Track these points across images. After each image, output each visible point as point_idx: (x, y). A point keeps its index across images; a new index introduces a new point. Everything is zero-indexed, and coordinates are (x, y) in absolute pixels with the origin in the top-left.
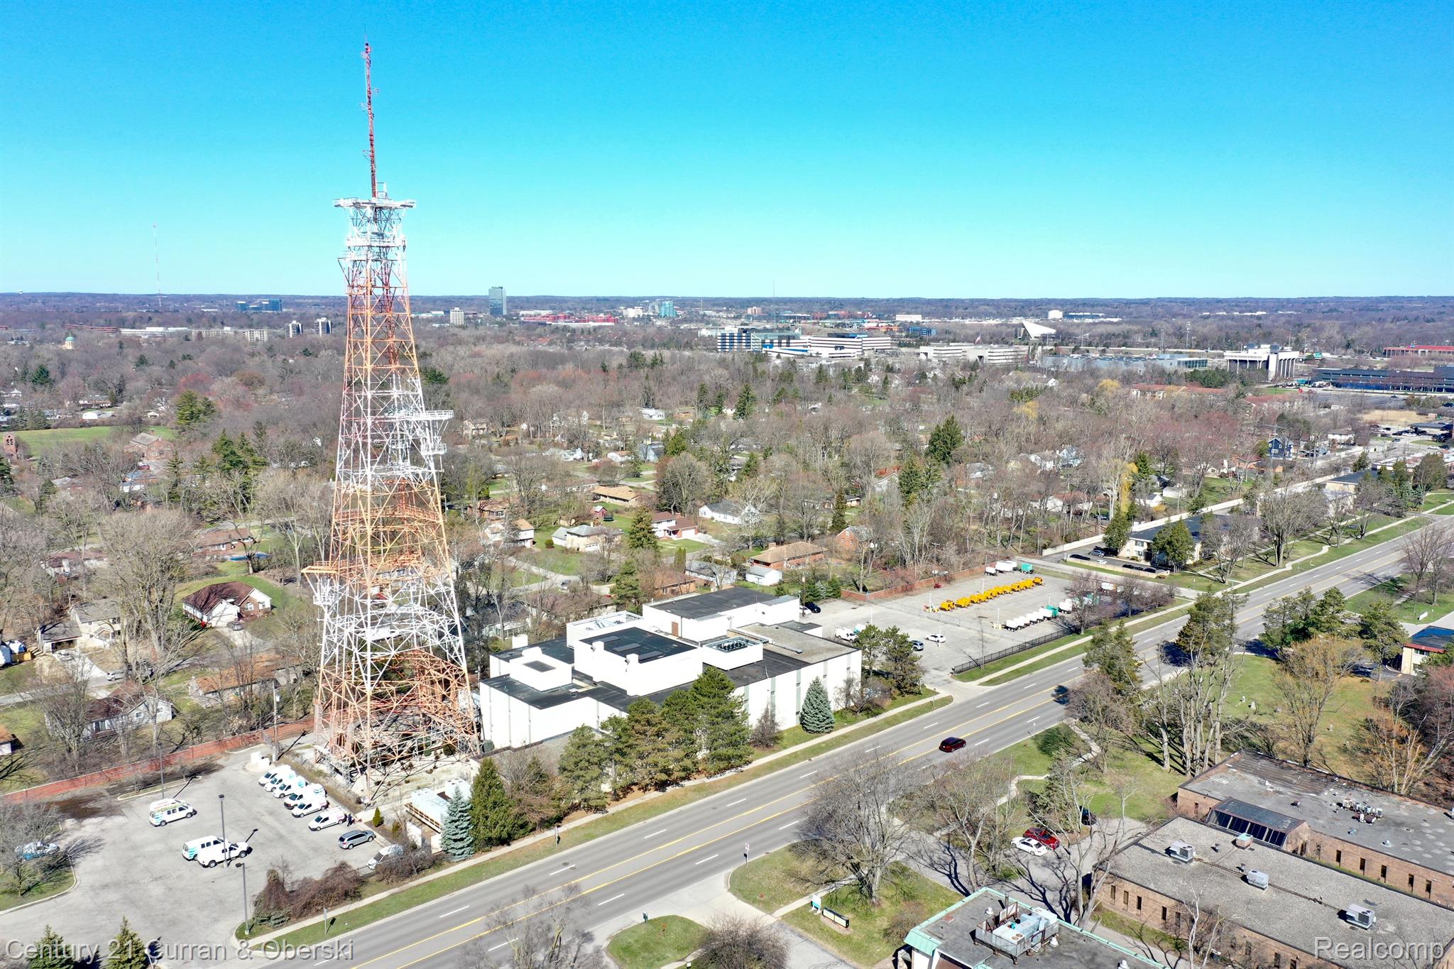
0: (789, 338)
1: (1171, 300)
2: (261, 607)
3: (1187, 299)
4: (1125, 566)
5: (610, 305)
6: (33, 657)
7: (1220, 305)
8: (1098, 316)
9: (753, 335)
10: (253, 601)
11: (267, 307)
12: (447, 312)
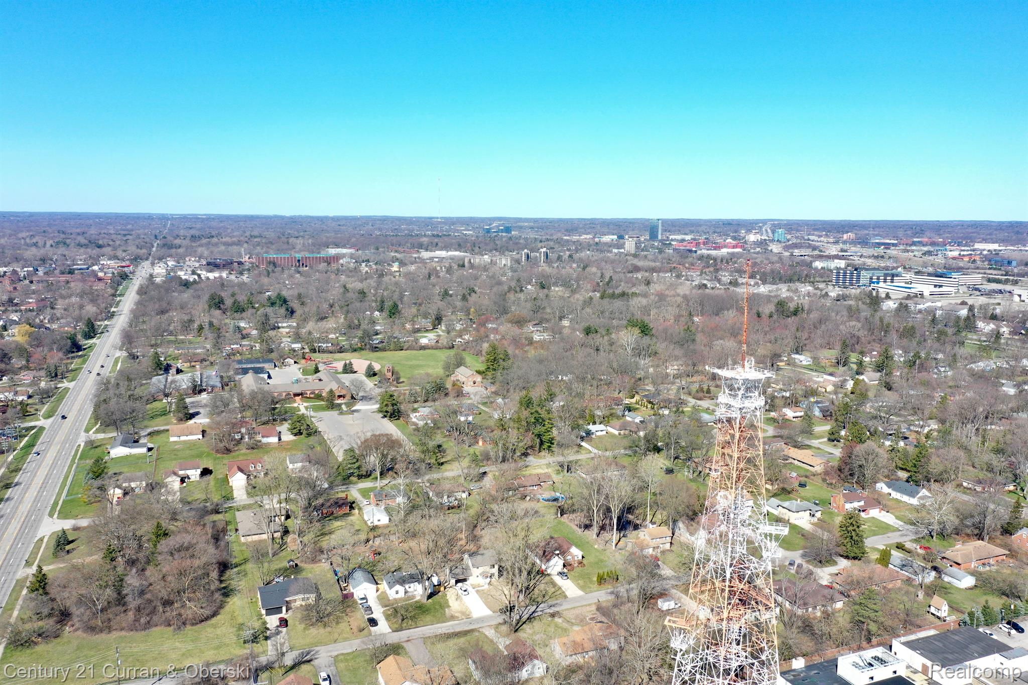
0: (893, 276)
2: (576, 559)
5: (732, 228)
6: (445, 588)
9: (863, 273)
10: (571, 555)
11: (502, 231)
12: (621, 237)
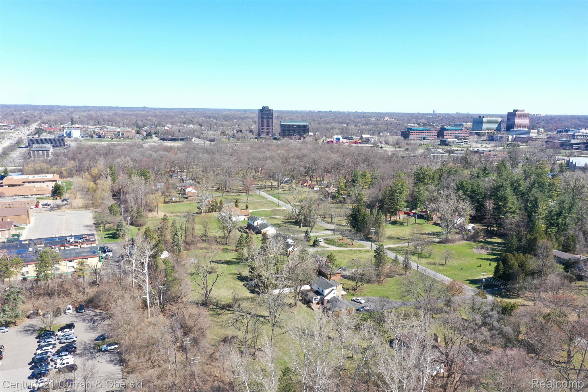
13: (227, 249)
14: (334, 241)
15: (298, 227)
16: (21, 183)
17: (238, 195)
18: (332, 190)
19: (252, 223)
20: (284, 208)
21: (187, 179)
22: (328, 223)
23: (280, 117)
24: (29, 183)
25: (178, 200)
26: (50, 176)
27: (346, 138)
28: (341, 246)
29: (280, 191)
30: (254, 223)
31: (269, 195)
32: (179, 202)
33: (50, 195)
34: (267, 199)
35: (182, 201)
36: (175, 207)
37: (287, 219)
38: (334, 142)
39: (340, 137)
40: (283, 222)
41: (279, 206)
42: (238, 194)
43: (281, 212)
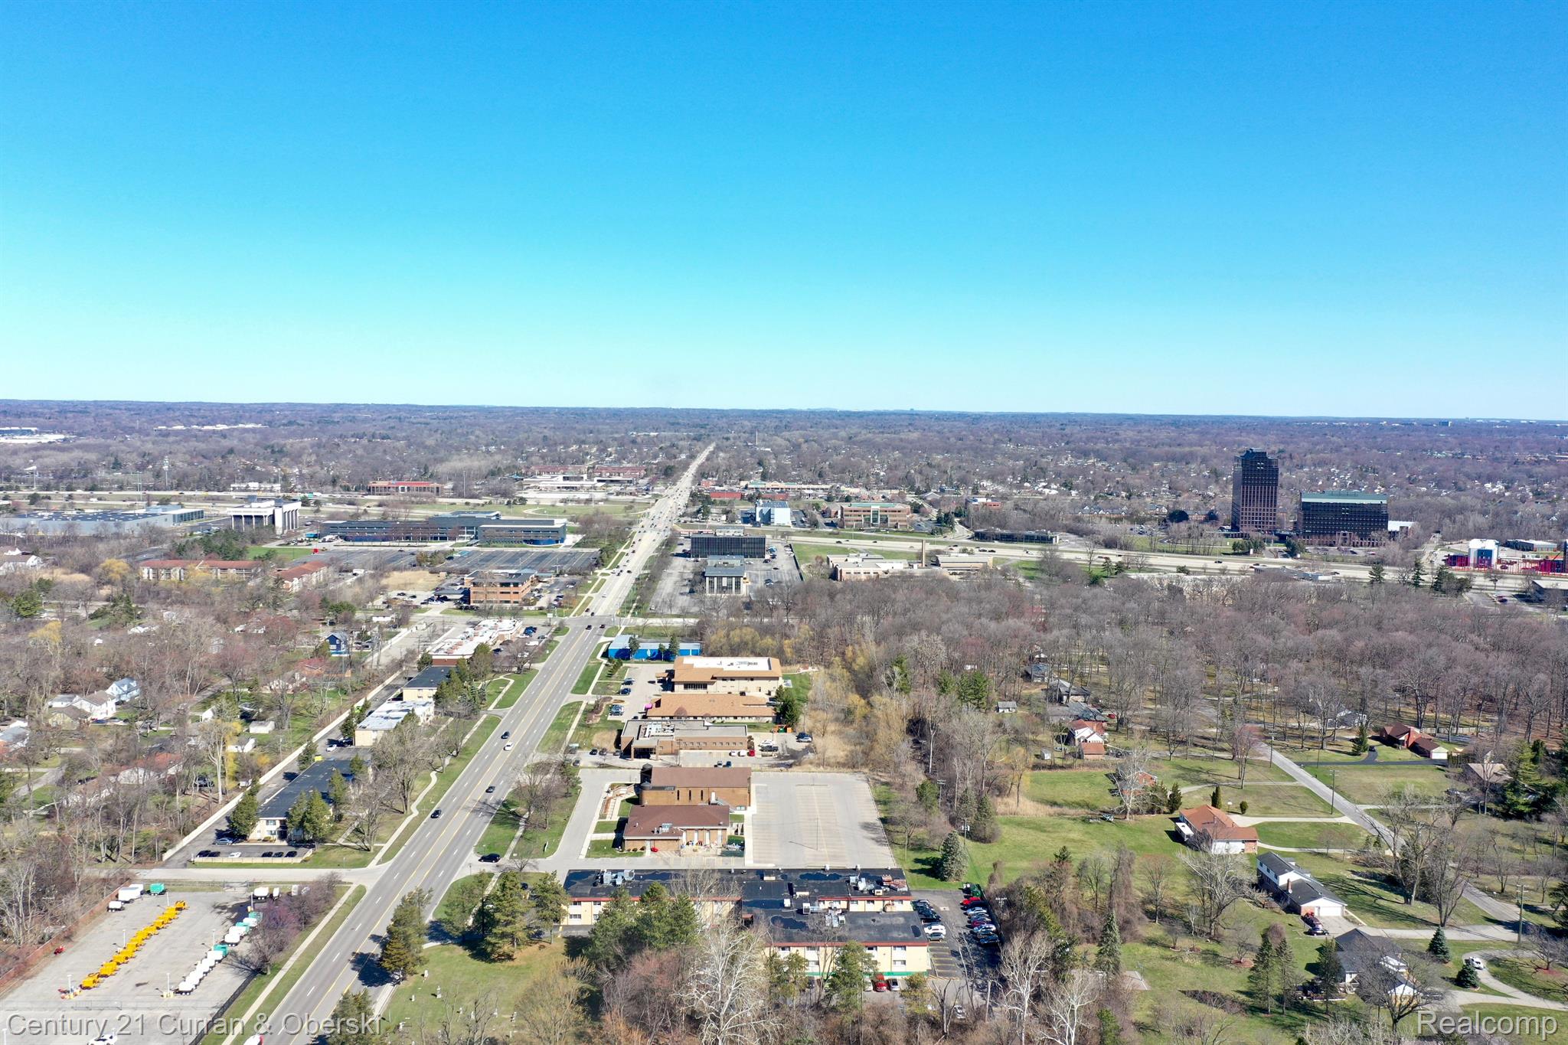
1: (115, 406)
3: (131, 403)
4: (264, 855)
7: (171, 414)
8: (30, 432)
13: (1216, 955)
14: (1519, 973)
15: (1401, 899)
16: (708, 679)
17: (1212, 758)
18: (1491, 770)
19: (1271, 875)
20: (1346, 820)
21: (1072, 691)
22: (1489, 892)
23: (1287, 455)
24: (724, 679)
25: (1059, 762)
26: (761, 664)
27: (1507, 545)
28: (1545, 993)
29: (1326, 754)
30: (1276, 877)
31: (1299, 764)
32: (1062, 767)
33: (771, 719)
34: (1293, 779)
35: (1070, 767)
36: (1054, 783)
37: (1365, 866)
38: (1472, 561)
39: (1490, 544)
40: (1353, 872)
41: (1331, 810)
42: (1211, 753)
43: (1341, 835)
